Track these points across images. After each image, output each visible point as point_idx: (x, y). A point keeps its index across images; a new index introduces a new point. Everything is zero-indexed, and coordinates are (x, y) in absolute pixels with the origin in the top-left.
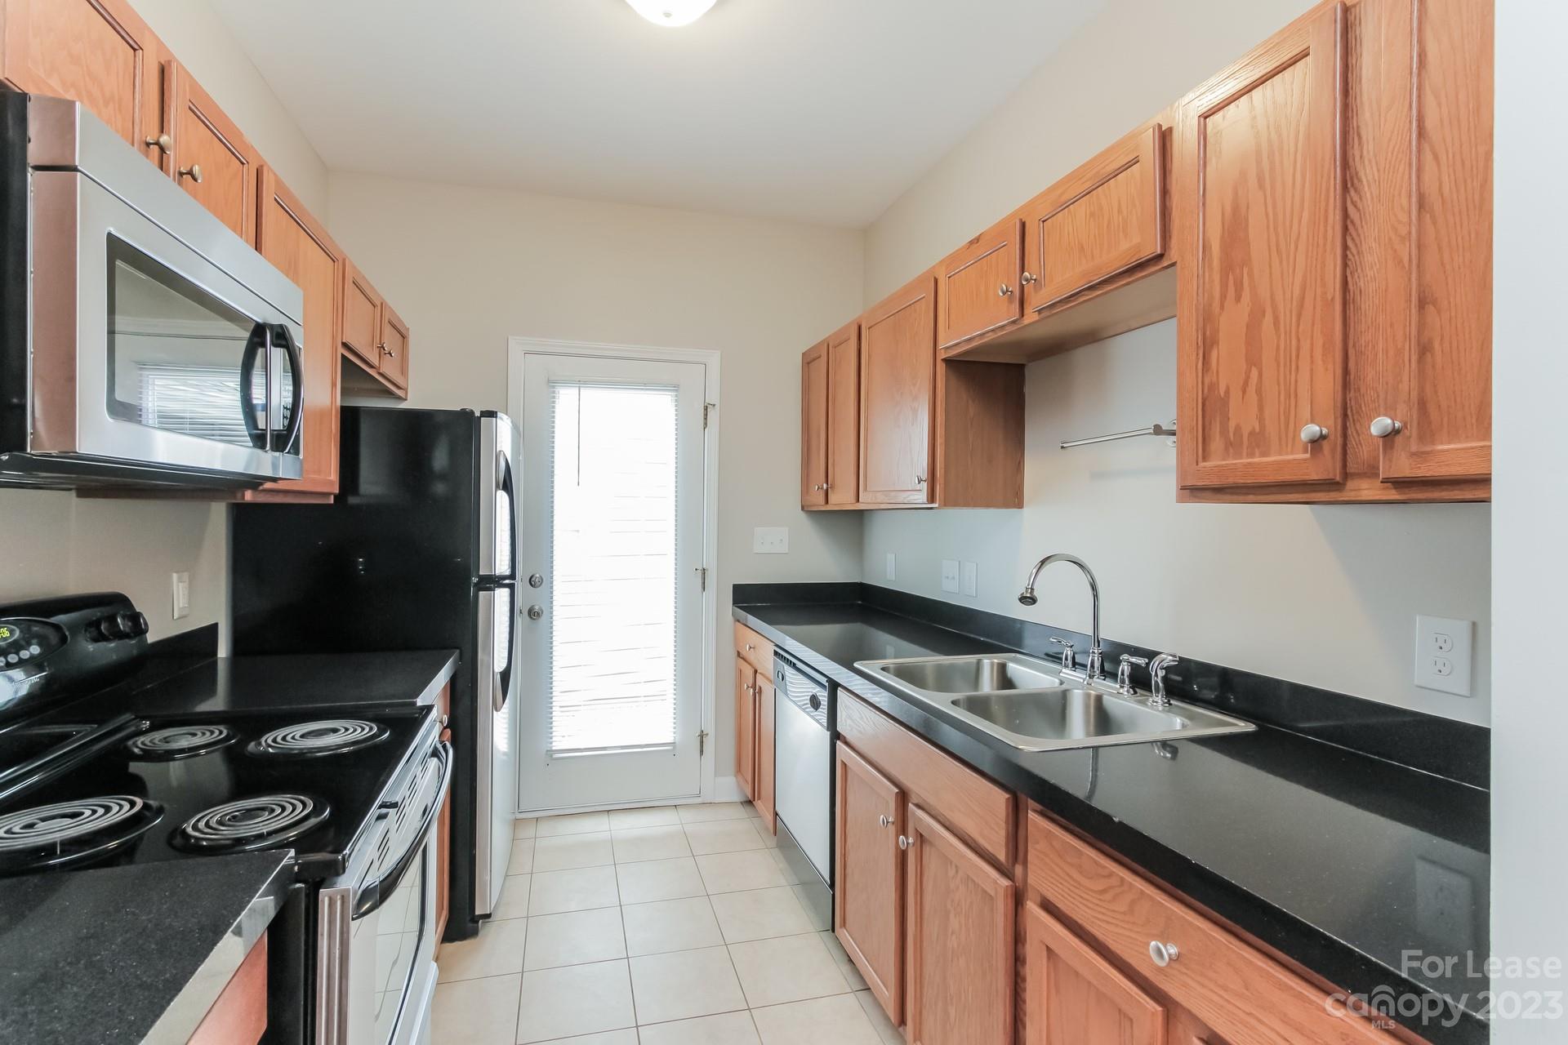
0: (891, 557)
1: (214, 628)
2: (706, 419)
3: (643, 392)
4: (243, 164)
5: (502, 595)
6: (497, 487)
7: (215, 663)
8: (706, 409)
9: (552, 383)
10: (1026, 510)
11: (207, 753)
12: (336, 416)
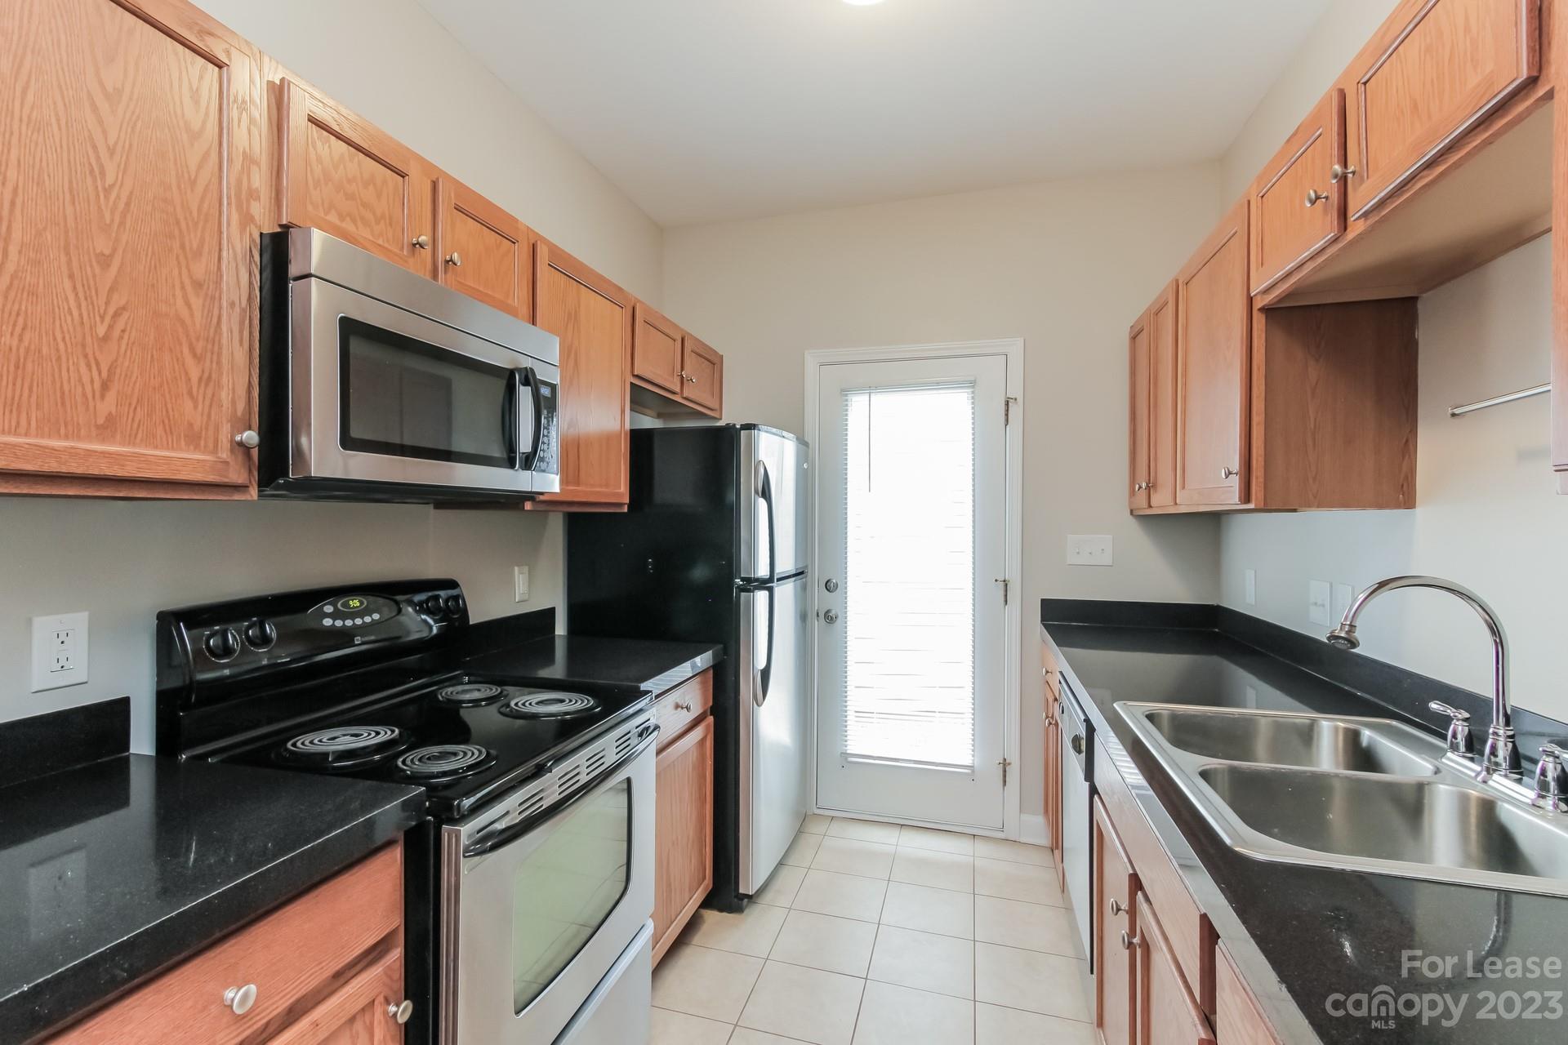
0: (1250, 575)
1: (551, 611)
2: (1007, 415)
3: (935, 392)
4: (514, 243)
5: (761, 597)
6: (756, 492)
7: (553, 638)
8: (1007, 404)
9: (845, 392)
10: (1420, 512)
11: (486, 705)
12: (625, 439)
